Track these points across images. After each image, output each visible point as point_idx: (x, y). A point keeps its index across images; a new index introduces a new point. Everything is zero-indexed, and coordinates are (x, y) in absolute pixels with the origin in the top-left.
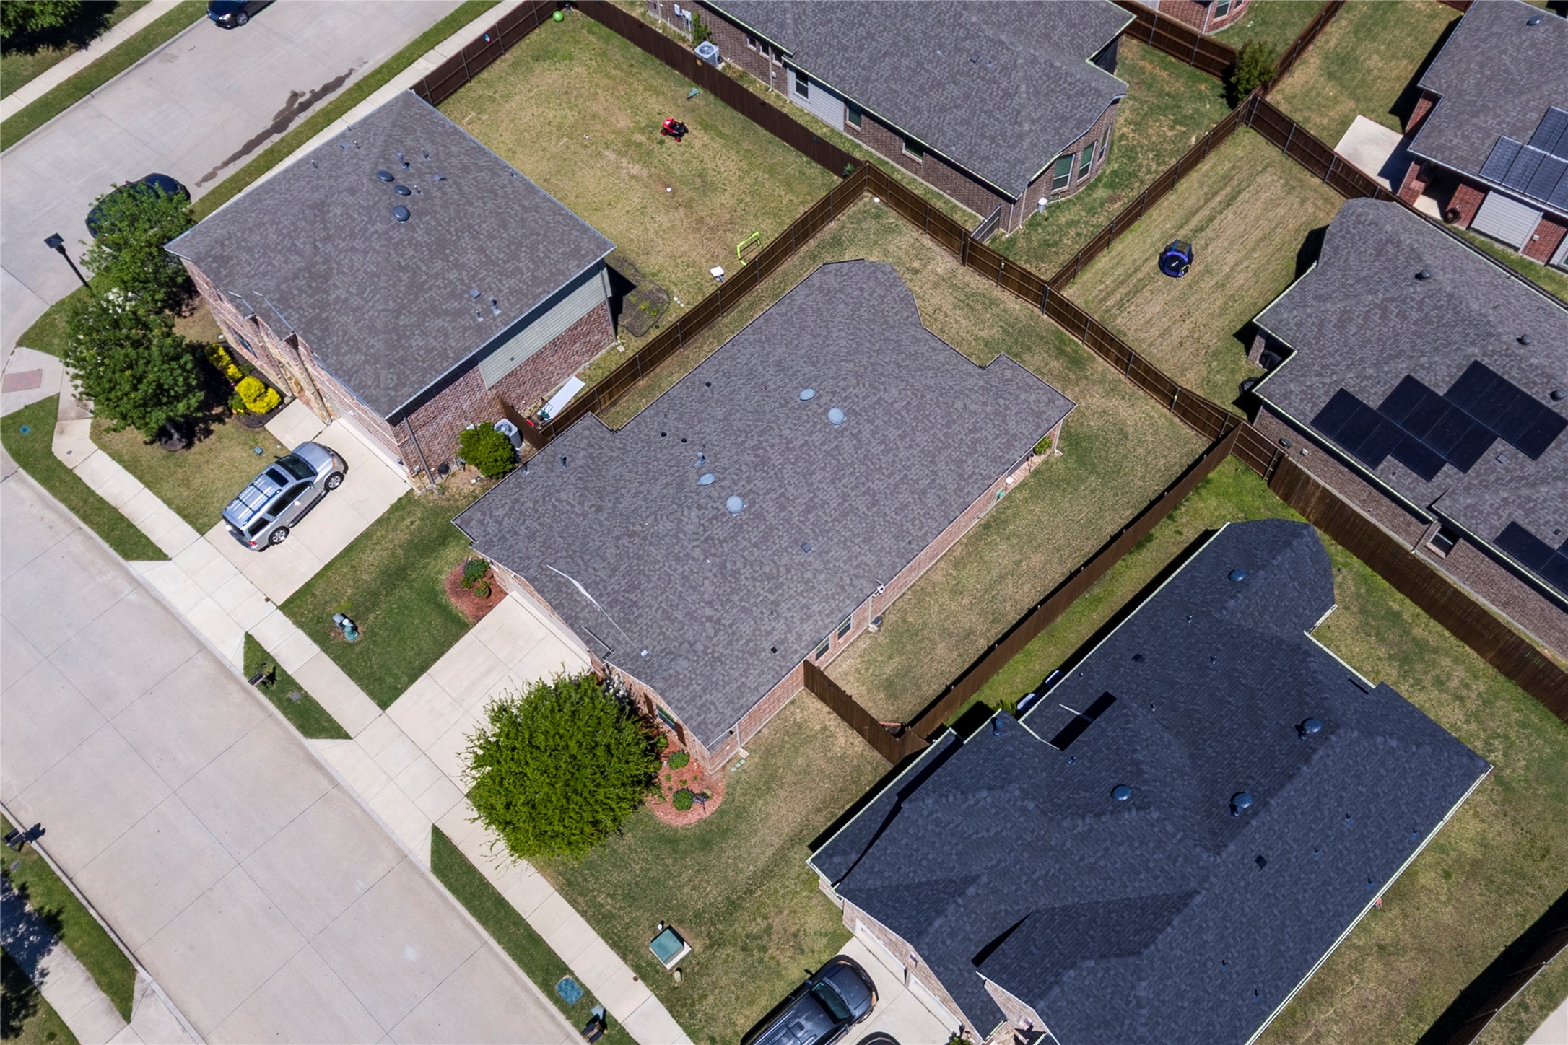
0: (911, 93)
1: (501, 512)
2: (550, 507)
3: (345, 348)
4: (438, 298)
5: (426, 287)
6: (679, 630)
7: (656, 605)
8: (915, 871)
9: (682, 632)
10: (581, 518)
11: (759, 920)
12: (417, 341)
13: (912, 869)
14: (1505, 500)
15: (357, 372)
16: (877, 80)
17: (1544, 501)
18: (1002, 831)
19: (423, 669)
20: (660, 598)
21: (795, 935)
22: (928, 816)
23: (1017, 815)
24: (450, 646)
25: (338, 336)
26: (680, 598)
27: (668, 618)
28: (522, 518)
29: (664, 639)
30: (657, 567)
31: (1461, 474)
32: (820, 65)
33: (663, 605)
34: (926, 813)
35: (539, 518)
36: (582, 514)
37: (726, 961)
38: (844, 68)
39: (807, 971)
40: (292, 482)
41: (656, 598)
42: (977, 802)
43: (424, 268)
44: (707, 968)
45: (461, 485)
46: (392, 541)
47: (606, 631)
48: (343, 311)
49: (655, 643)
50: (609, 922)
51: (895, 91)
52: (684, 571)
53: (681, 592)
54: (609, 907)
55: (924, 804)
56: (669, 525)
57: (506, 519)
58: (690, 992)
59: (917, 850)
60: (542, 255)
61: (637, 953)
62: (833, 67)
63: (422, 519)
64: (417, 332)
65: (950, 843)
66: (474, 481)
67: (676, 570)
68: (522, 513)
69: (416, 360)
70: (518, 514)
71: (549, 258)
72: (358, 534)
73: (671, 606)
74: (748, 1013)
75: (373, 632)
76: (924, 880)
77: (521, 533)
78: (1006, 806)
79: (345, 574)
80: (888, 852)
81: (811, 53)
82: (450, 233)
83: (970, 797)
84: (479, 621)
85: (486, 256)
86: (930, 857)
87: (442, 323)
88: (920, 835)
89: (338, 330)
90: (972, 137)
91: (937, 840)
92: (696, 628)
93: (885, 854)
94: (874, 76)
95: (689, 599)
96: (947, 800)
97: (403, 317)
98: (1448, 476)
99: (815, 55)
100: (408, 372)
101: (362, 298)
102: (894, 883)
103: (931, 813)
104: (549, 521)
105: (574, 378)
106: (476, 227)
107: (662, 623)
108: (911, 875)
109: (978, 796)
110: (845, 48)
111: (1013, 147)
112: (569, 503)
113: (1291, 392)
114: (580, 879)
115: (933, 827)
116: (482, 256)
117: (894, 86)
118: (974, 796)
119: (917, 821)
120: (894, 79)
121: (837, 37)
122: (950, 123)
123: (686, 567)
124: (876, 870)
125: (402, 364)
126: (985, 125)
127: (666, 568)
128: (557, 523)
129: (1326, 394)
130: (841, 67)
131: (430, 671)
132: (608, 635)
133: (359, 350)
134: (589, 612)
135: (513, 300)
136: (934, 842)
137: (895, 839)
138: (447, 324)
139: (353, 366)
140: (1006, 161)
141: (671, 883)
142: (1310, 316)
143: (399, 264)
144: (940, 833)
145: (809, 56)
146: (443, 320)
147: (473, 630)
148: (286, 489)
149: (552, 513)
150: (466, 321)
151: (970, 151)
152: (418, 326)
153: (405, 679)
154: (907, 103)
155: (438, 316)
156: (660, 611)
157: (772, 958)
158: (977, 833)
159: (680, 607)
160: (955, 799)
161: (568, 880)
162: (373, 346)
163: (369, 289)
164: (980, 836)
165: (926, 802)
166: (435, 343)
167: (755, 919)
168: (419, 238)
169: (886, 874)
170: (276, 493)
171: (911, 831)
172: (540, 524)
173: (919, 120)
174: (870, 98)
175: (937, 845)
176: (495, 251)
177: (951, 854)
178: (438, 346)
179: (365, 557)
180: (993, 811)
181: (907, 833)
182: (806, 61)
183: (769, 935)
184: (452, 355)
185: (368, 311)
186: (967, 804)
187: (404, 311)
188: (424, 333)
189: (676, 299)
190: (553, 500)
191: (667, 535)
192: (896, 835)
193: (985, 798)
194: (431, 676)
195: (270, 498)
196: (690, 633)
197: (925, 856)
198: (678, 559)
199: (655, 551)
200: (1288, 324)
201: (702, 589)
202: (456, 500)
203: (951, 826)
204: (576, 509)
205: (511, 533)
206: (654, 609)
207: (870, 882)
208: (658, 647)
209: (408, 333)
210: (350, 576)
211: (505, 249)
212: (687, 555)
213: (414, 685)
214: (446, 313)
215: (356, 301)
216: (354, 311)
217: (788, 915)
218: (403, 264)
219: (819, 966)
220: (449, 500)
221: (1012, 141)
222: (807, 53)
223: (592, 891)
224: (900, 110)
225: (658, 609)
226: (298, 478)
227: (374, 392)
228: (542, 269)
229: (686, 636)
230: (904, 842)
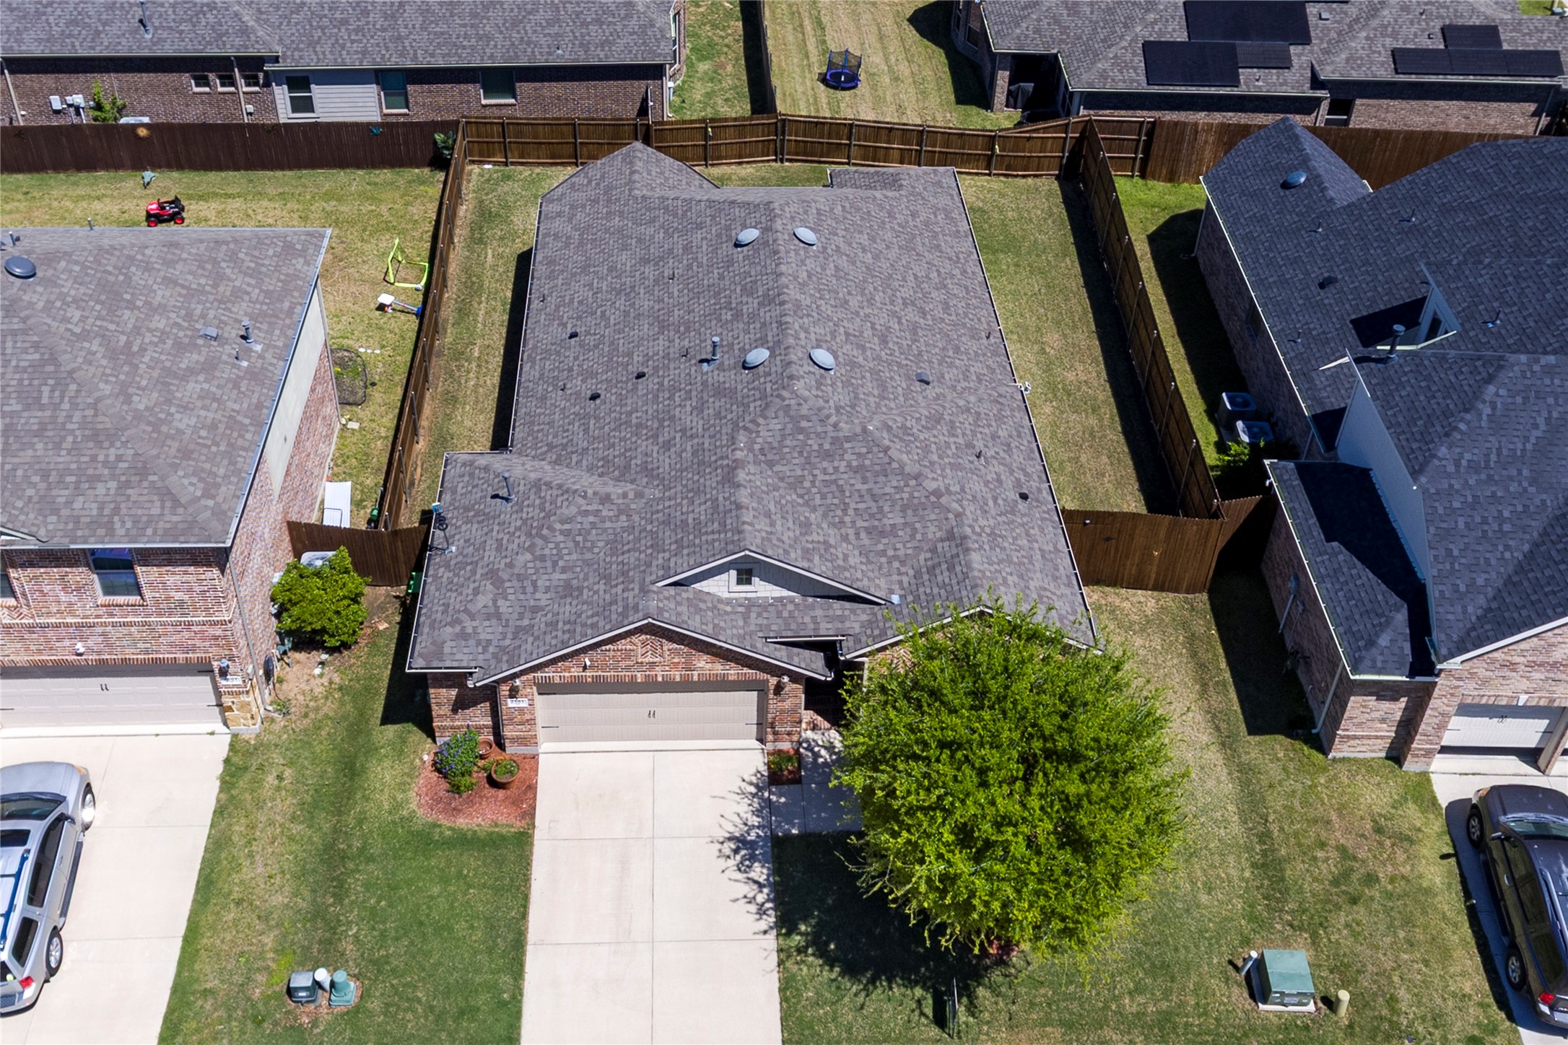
0: (465, 25)
1: (483, 600)
2: (560, 538)
3: (61, 495)
4: (163, 357)
5: (135, 349)
6: (913, 537)
7: (851, 532)
8: (1507, 547)
9: (919, 537)
10: (624, 518)
11: (1320, 854)
12: (184, 422)
13: (1501, 548)
14: (1367, 38)
15: (116, 511)
16: (411, 33)
17: (1396, 21)
18: (1550, 412)
19: (518, 945)
20: (847, 519)
21: (1379, 830)
22: (1457, 471)
23: (1547, 381)
24: (527, 879)
25: (34, 485)
26: (875, 498)
27: (883, 534)
28: (527, 583)
29: (903, 563)
30: (807, 484)
31: (1308, 47)
32: (324, 53)
33: (860, 523)
34: (1451, 469)
35: (555, 564)
36: (620, 512)
37: (1355, 935)
38: (360, 41)
39: (1444, 857)
40: (37, 829)
41: (842, 522)
42: (1494, 407)
43: (113, 327)
44: (1347, 966)
45: (303, 686)
46: (271, 823)
47: (807, 619)
48: (14, 447)
49: (895, 578)
50: (1174, 1028)
51: (442, 33)
52: (849, 463)
53: (869, 490)
54: (1151, 1008)
55: (1440, 460)
56: (775, 425)
57: (500, 602)
58: (1369, 1013)
59: (1485, 521)
60: (253, 265)
61: (1253, 1030)
62: (343, 47)
63: (291, 764)
64: (173, 410)
65: (1511, 478)
66: (318, 671)
67: (836, 469)
68: (520, 578)
69: (204, 445)
70: (516, 583)
71: (263, 265)
72: (201, 853)
73: (872, 516)
74: (1458, 969)
75: (374, 962)
76: (1526, 547)
77: (543, 603)
78: (1527, 382)
79: (236, 922)
80: (1456, 553)
81: (302, 46)
82: (110, 273)
83: (1481, 406)
84: (533, 816)
85: (183, 286)
86: (1506, 514)
87: (198, 387)
88: (1470, 499)
89: (26, 477)
90: (572, 31)
91: (1494, 489)
92: (933, 517)
93: (1455, 558)
94: (403, 32)
95: (888, 490)
96: (1461, 432)
97: (136, 399)
98: (1299, 55)
99: (308, 46)
100: (207, 466)
101: (42, 408)
102: (1500, 583)
103: (1457, 464)
104: (574, 556)
105: (328, 484)
106: (139, 257)
107: (880, 547)
108: (1507, 555)
109: (1487, 398)
110: (344, 22)
111: (628, 16)
112: (586, 514)
113: (1104, 70)
114: (1075, 1007)
115: (1475, 477)
116: (178, 289)
117: (437, 29)
118: (1484, 402)
119: (1451, 486)
120: (432, 22)
121: (325, 16)
122: (535, 32)
123: (847, 457)
124: (1462, 588)
125: (189, 459)
126: (578, 14)
127: (821, 477)
128: (590, 550)
129: (1134, 54)
130: (353, 42)
131: (532, 936)
132: (816, 623)
133: (97, 478)
134: (759, 615)
135: (265, 327)
136: (1494, 494)
137: (1447, 530)
138: (206, 386)
139: (101, 509)
140: (631, 34)
141: (1179, 905)
142: (1039, 20)
143: (73, 334)
144: (1490, 478)
145: (301, 50)
146: (197, 382)
147: (538, 835)
148: (33, 844)
149: (571, 544)
150: (226, 373)
151: (581, 45)
152: (169, 402)
153: (506, 979)
154: (466, 36)
155: (184, 379)
156: (863, 535)
157: (1392, 880)
158: (1527, 439)
159: (886, 509)
160: (1468, 423)
161: (1062, 1023)
162: (119, 458)
163: (46, 390)
164: (1533, 440)
165: (1440, 454)
166: (211, 415)
167: (1315, 859)
168: (73, 292)
169: (1480, 581)
170: (24, 859)
171: (1456, 505)
172: (564, 570)
173: (495, 46)
174: (415, 54)
175: (1499, 494)
176: (190, 277)
177: (1525, 490)
178: (218, 416)
179: (247, 873)
180: (1519, 400)
181: (1454, 510)
182: (301, 57)
183: (1355, 858)
184: (247, 421)
185: (70, 417)
186: (1485, 417)
187: (131, 390)
188: (186, 408)
189: (362, 350)
190: (558, 526)
191: (784, 437)
192: (1444, 525)
193: (1497, 394)
194: (542, 943)
195: (17, 876)
196: (932, 529)
197: (1500, 519)
198: (828, 455)
199: (784, 468)
200: (1027, 36)
201: (895, 465)
202: (317, 709)
203: (1493, 457)
204: (605, 513)
205: (528, 615)
206: (852, 537)
207: (1470, 609)
208: (905, 579)
209: (162, 416)
210: (250, 917)
211: (200, 272)
212: (835, 441)
213: (527, 976)
214: (191, 371)
215: (33, 419)
216: (40, 433)
217: (1340, 816)
218: (78, 330)
219: (1447, 838)
220: (306, 715)
221: (623, 13)
222: (297, 49)
223: (1106, 1007)
224: (464, 47)
225: (857, 534)
226: (41, 817)
227: (175, 519)
228: (267, 280)
229: (930, 536)
230: (1461, 525)
